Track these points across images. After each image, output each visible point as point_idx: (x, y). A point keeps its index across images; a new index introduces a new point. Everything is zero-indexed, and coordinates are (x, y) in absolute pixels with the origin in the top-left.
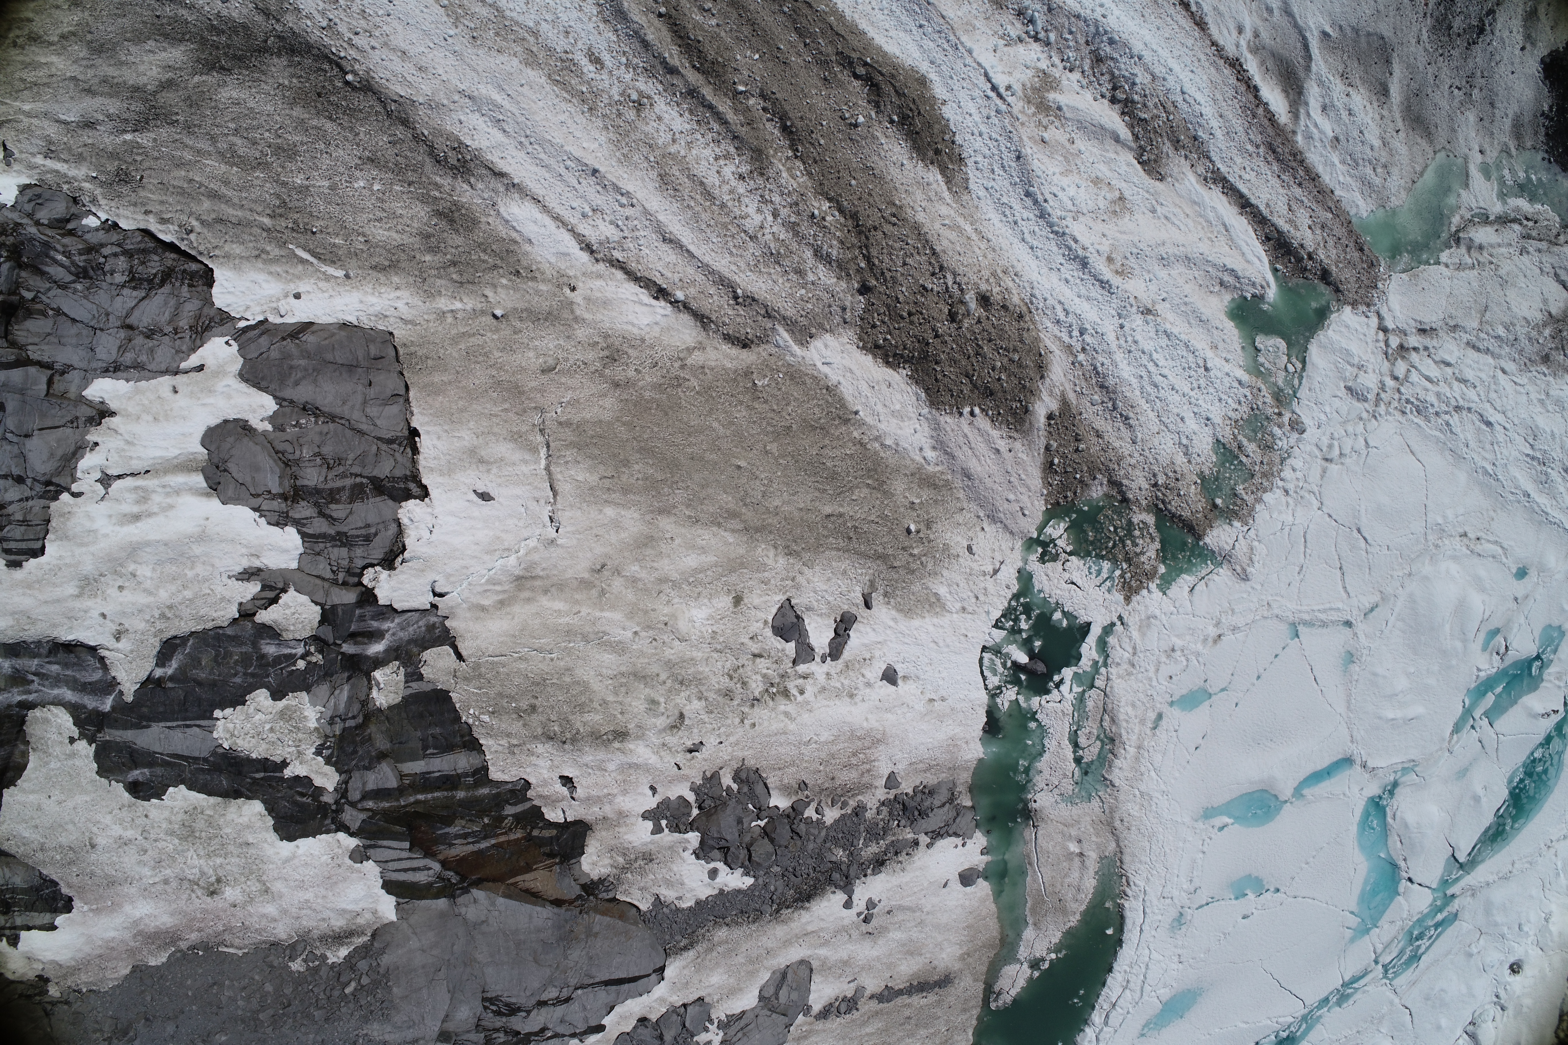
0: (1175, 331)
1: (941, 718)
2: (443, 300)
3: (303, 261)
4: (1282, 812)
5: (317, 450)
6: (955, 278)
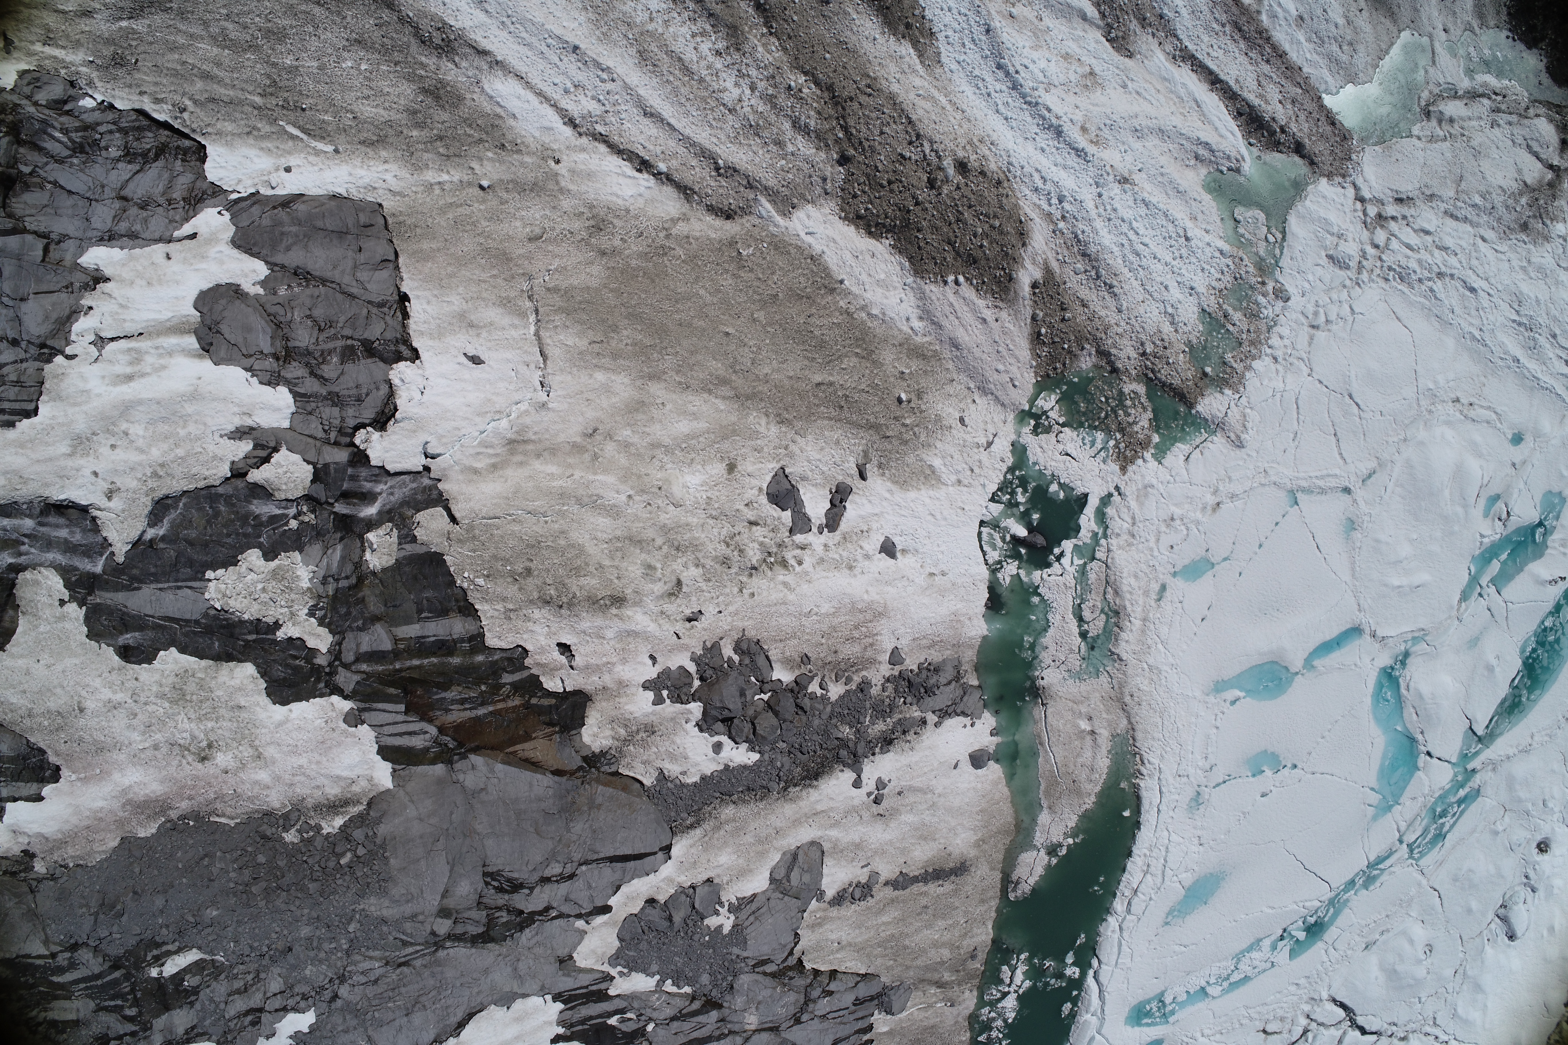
0: (1154, 200)
1: (942, 593)
2: (430, 173)
3: (292, 137)
4: (1294, 684)
5: (308, 313)
6: (932, 146)
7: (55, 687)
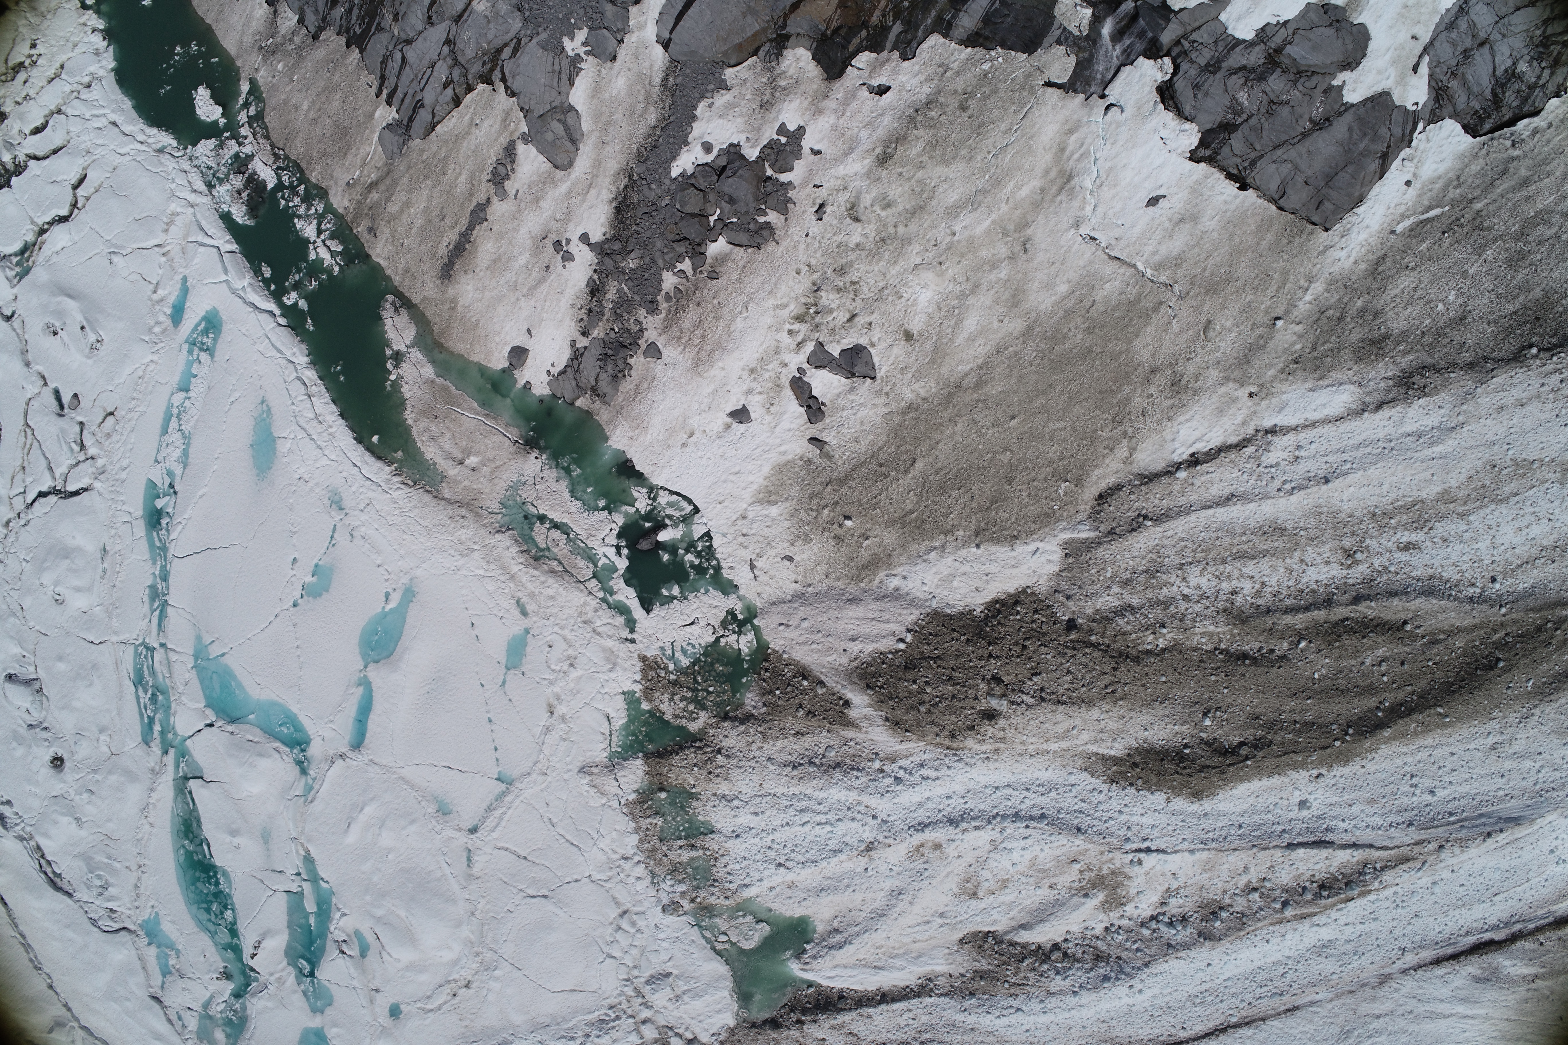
0: (834, 861)
1: (671, 432)
2: (1320, 289)
3: (1430, 208)
4: (359, 658)
5: (1291, 104)
6: (1026, 705)
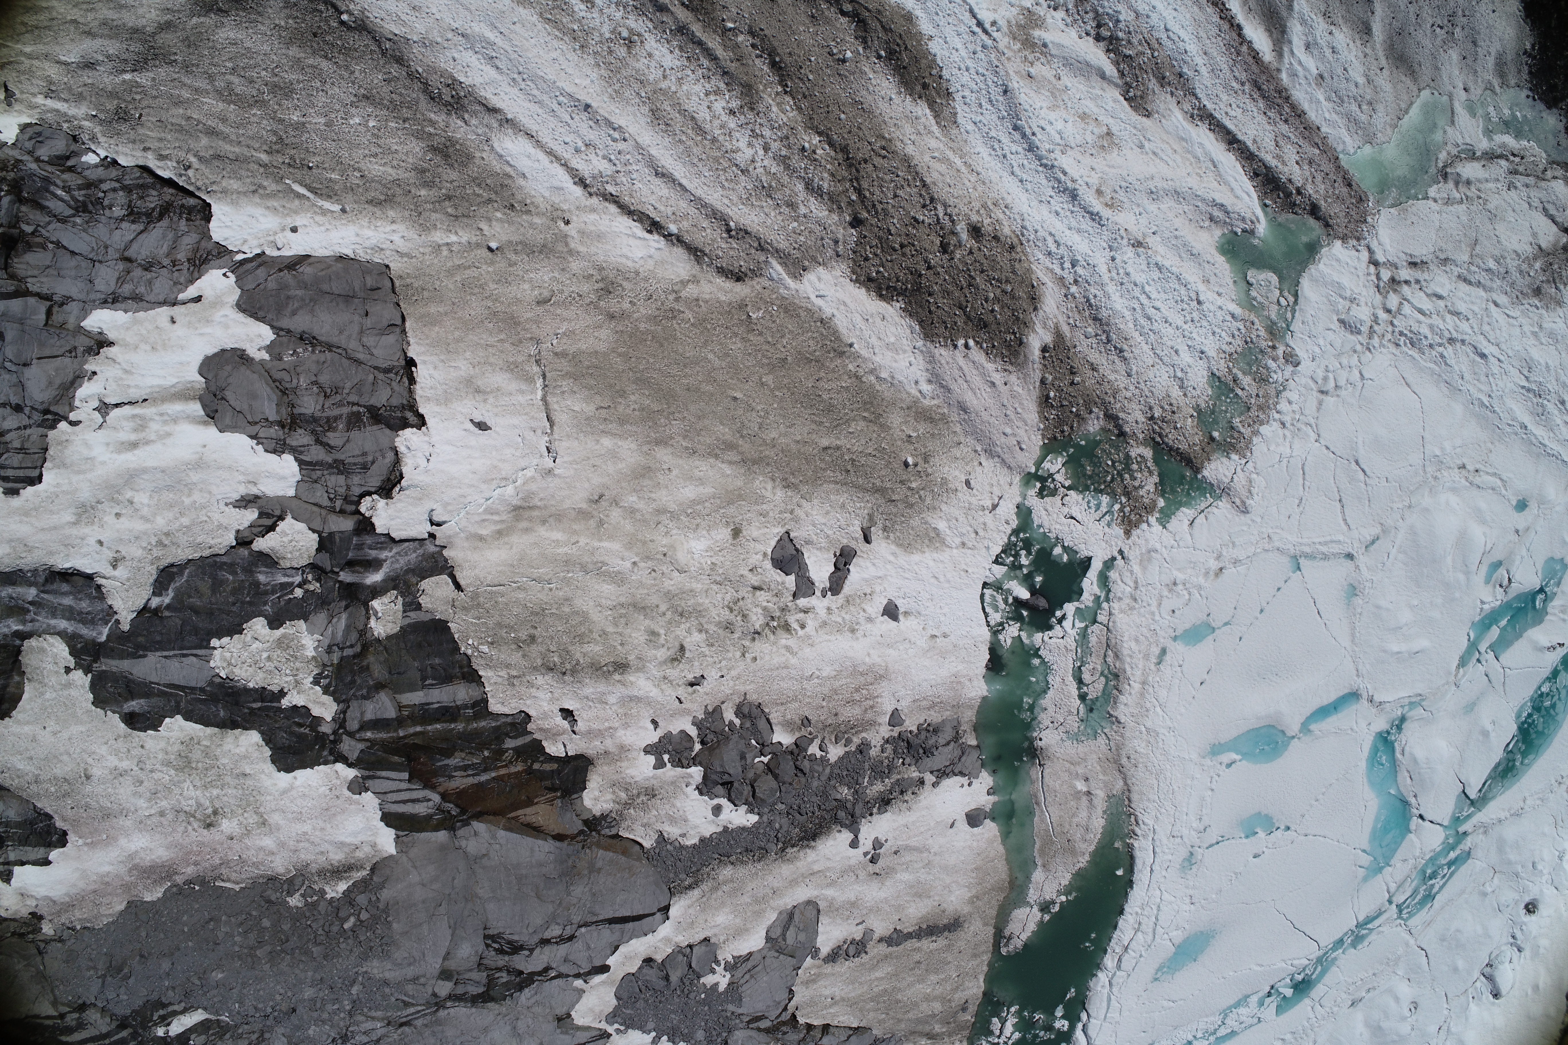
0: (1167, 263)
1: (943, 654)
2: (438, 234)
3: (299, 196)
5: (314, 379)
6: (946, 210)
7: (61, 754)
